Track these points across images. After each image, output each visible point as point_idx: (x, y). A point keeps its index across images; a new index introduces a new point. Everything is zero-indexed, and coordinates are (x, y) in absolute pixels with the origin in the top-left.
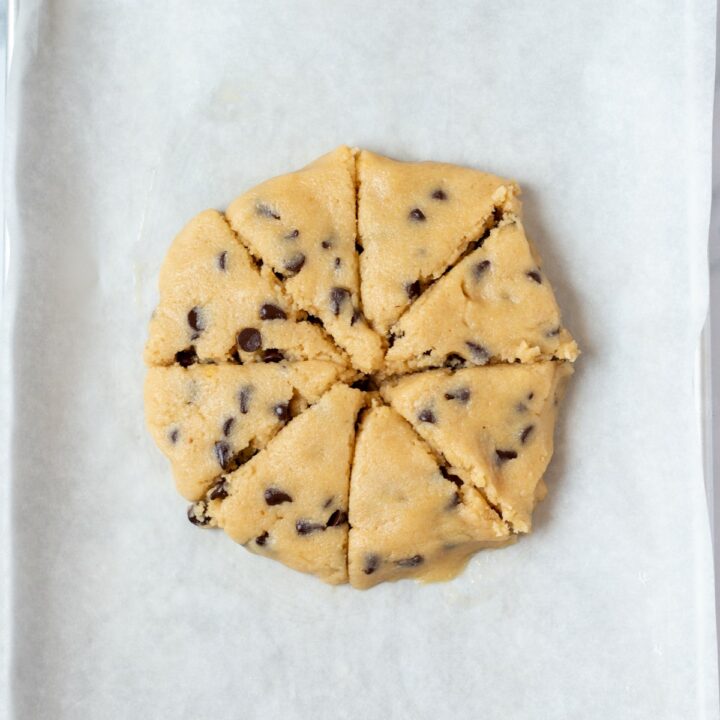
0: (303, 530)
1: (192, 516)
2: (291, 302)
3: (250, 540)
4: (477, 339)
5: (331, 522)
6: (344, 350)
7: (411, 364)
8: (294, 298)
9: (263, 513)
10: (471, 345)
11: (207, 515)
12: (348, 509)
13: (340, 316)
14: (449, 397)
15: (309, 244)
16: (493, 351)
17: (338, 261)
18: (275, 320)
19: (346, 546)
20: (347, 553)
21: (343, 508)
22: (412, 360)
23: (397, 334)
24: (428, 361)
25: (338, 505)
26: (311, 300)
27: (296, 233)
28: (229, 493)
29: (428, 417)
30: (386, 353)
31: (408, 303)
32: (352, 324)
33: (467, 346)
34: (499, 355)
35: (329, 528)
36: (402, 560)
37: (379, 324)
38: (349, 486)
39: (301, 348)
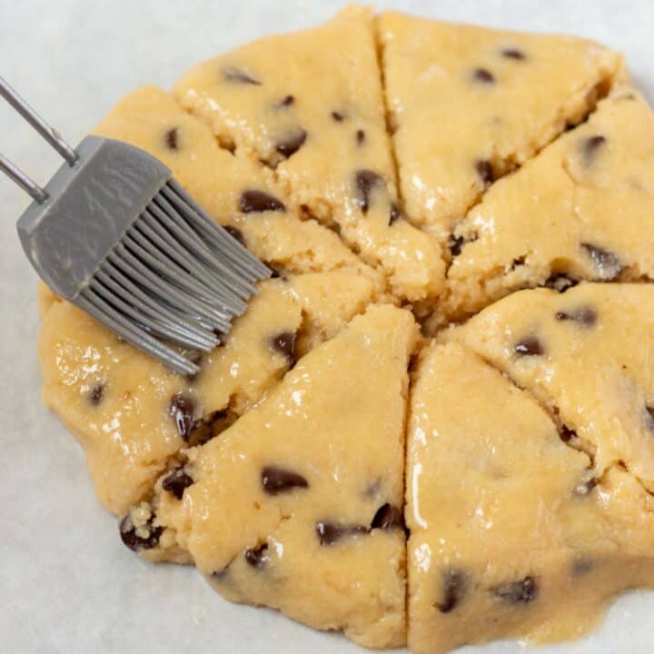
0: (329, 534)
1: (128, 528)
2: (288, 191)
3: (234, 558)
4: (599, 239)
5: (377, 523)
6: (380, 262)
7: (491, 286)
8: (294, 185)
9: (257, 506)
10: (589, 247)
11: (156, 524)
12: (404, 503)
13: (370, 212)
14: (563, 316)
15: (312, 115)
16: (627, 258)
17: (361, 136)
18: (265, 212)
19: (404, 566)
20: (406, 576)
21: (395, 501)
22: (492, 277)
23: (466, 237)
24: (522, 273)
25: (388, 495)
26: (321, 191)
27: (289, 101)
28: (194, 479)
29: (533, 348)
30: (450, 264)
31: (482, 189)
32: (390, 224)
33: (584, 249)
34: (636, 265)
35: (375, 532)
36: (503, 585)
37: (435, 221)
38: (405, 463)
39: (310, 253)
